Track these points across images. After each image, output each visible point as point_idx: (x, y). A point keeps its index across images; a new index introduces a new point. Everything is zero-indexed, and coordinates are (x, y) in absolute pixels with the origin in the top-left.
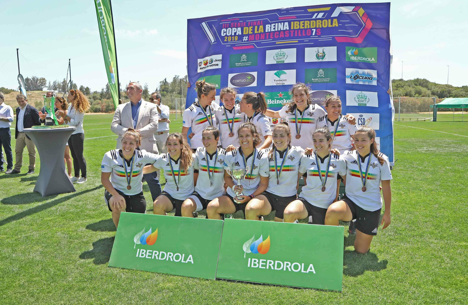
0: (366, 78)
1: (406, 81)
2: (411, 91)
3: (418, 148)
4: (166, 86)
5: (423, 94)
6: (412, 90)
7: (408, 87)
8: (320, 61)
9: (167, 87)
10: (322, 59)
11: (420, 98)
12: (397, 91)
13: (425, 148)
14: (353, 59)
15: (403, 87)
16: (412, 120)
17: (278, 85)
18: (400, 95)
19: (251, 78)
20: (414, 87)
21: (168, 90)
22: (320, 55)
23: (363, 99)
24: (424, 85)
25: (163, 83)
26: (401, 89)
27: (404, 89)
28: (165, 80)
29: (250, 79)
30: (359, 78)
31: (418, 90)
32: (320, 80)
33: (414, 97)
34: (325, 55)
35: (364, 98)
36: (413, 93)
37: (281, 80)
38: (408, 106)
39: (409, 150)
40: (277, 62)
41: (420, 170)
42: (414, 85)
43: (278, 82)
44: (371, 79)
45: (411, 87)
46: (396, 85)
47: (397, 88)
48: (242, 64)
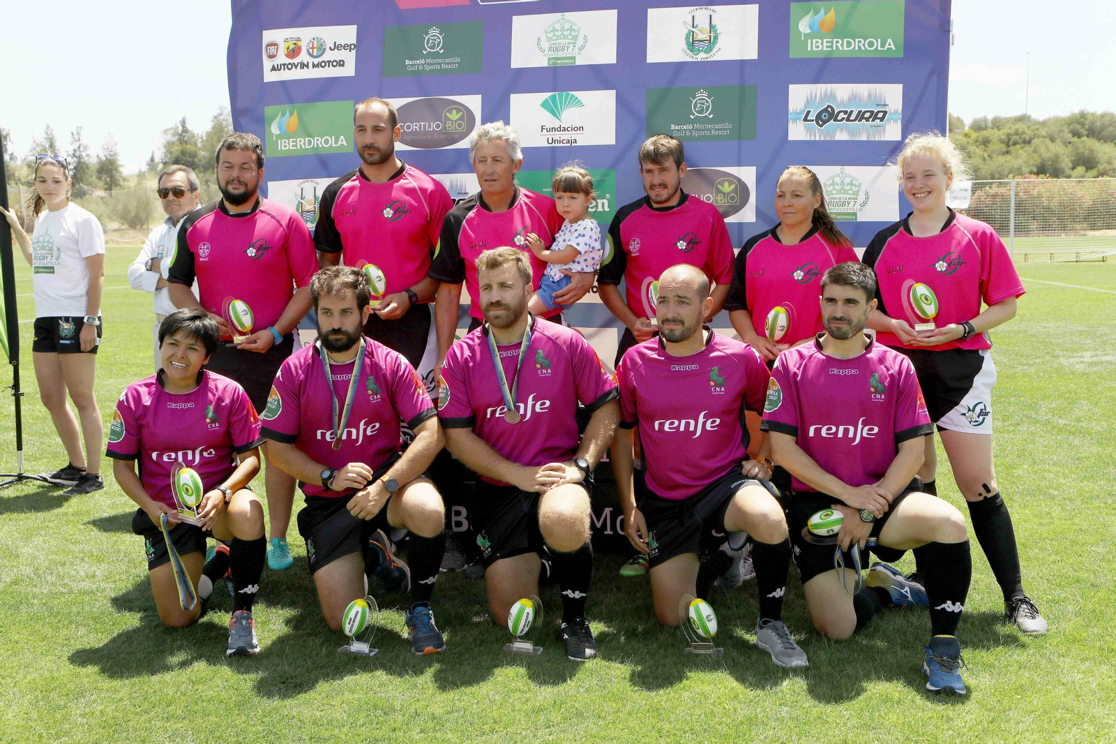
0: (860, 116)
1: (1039, 123)
2: (1057, 157)
3: (1063, 356)
4: (188, 146)
5: (1101, 167)
6: (1060, 151)
7: (1047, 141)
8: (699, 60)
9: (190, 148)
10: (706, 52)
11: (1089, 179)
12: (1008, 157)
13: (1087, 356)
14: (817, 47)
15: (1029, 142)
16: (1057, 259)
17: (553, 145)
18: (1018, 172)
19: (461, 118)
20: (1070, 143)
21: (196, 160)
22: (700, 36)
23: (845, 196)
24: (1104, 133)
25: (174, 135)
26: (1021, 152)
27: (1035, 152)
28: (183, 123)
29: (456, 121)
30: (836, 120)
31: (1083, 153)
32: (699, 130)
33: (1069, 177)
34: (716, 38)
35: (851, 192)
36: (1066, 163)
37: (565, 129)
38: (1048, 209)
39: (1027, 364)
40: (549, 59)
41: (1060, 430)
42: (1070, 135)
43: (557, 136)
44: (882, 119)
45: (1060, 144)
46: (1004, 137)
47: (1008, 146)
48: (429, 64)
